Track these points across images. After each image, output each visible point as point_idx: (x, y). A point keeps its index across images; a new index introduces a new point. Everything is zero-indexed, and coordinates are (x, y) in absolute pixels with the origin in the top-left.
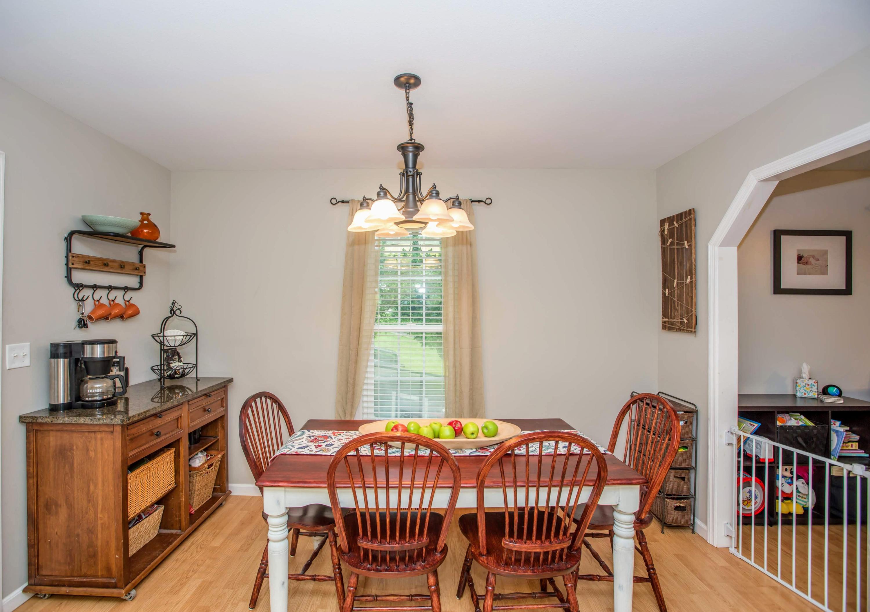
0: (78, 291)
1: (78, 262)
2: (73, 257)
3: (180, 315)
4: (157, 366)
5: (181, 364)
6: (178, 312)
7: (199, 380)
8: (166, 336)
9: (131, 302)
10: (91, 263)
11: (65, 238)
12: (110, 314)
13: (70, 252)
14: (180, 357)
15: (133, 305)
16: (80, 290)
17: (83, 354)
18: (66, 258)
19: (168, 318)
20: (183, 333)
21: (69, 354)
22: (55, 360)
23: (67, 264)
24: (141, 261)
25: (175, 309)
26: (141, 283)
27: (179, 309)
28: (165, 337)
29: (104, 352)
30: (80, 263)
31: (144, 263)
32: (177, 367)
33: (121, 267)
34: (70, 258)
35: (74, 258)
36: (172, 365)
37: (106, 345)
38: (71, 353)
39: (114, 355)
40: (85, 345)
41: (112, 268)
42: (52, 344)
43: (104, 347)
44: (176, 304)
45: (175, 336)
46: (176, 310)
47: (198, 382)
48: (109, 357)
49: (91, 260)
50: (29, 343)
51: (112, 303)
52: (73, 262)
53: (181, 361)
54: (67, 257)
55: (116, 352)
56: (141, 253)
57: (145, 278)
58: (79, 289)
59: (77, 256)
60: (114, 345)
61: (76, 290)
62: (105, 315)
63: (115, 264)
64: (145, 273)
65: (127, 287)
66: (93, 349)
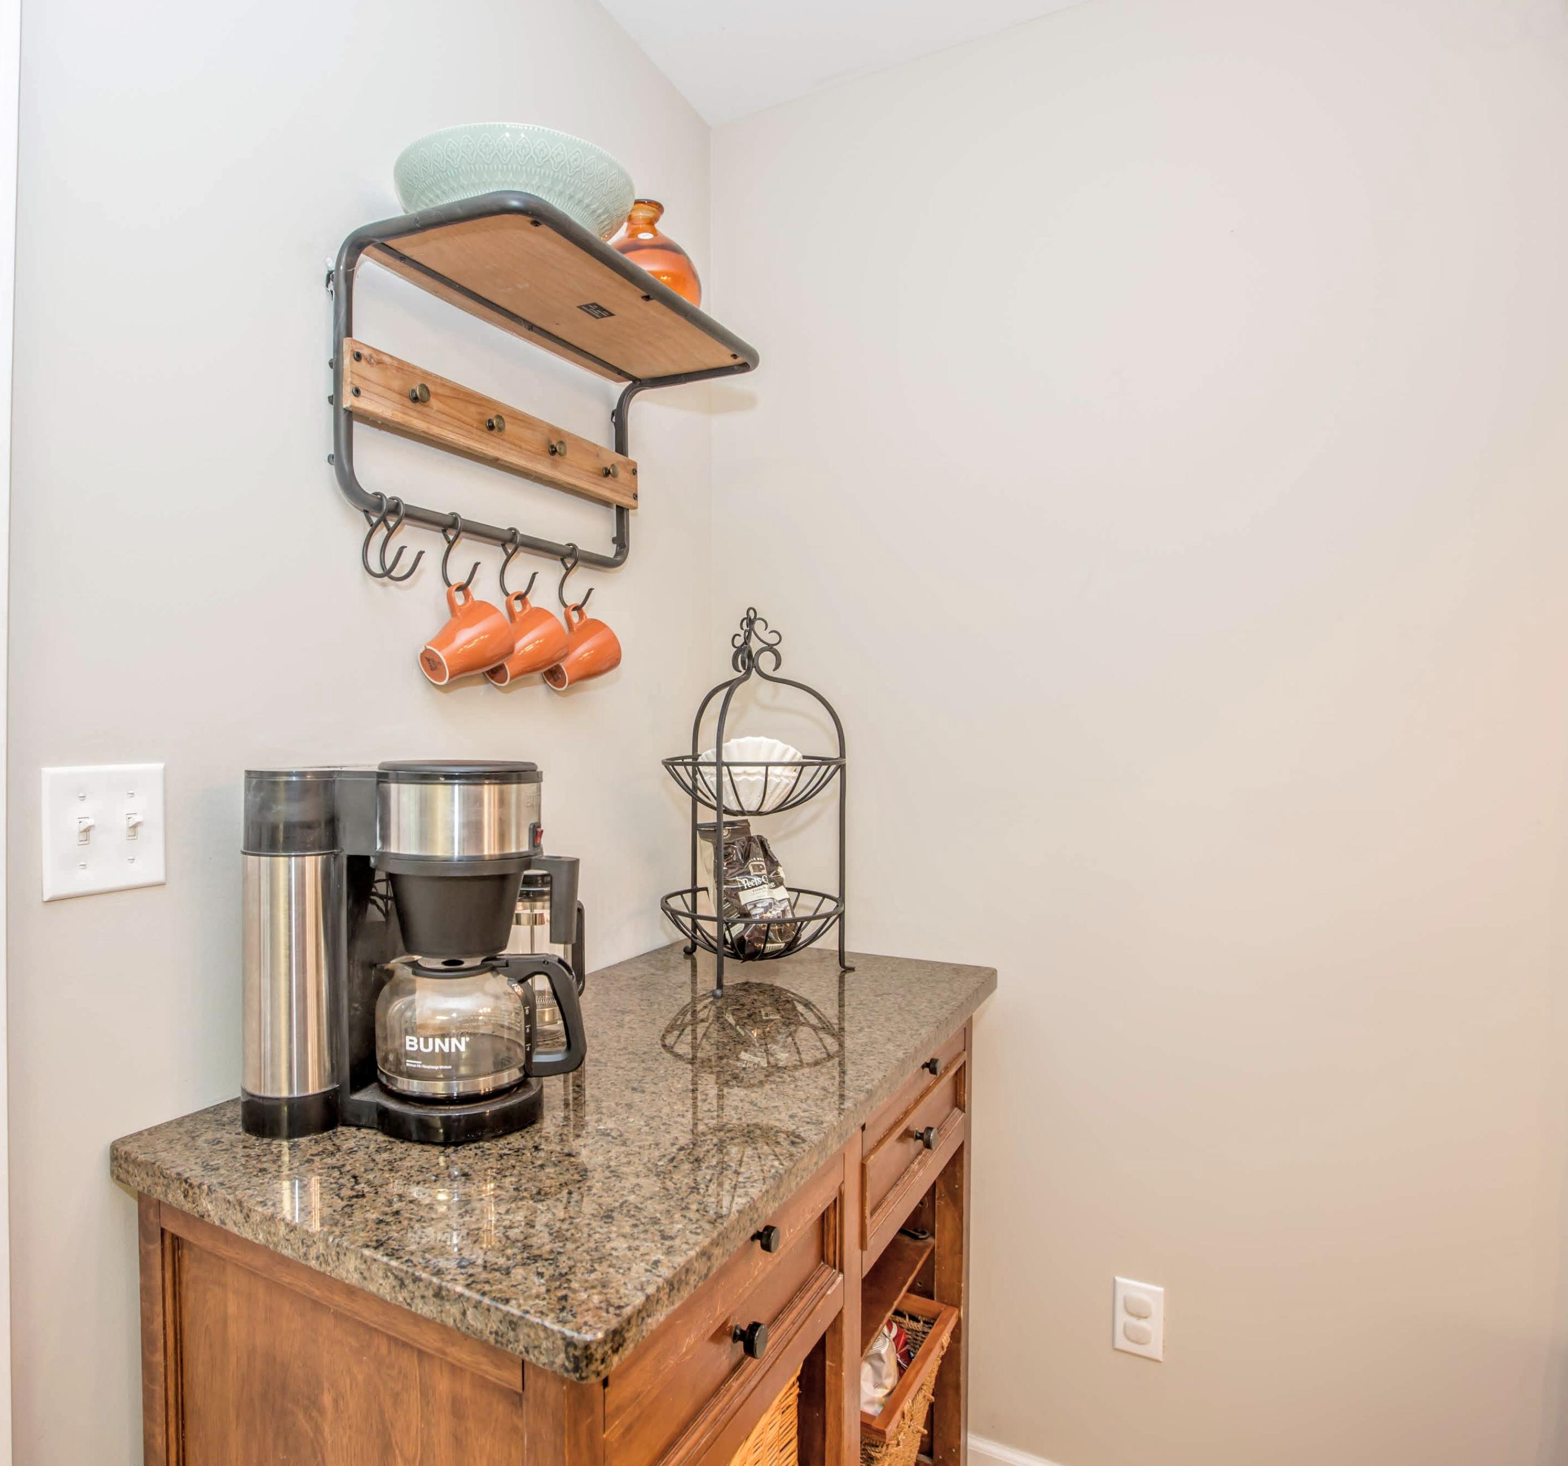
0: (382, 532)
1: (379, 390)
2: (358, 357)
3: (776, 675)
4: (681, 893)
5: (781, 893)
6: (766, 662)
7: (852, 969)
8: (728, 765)
9: (590, 612)
10: (433, 402)
11: (329, 277)
12: (510, 651)
13: (349, 334)
14: (772, 863)
15: (597, 626)
16: (391, 531)
17: (385, 839)
18: (331, 371)
19: (731, 685)
20: (793, 754)
21: (320, 833)
22: (265, 860)
23: (334, 400)
24: (621, 446)
25: (755, 645)
26: (621, 541)
27: (770, 648)
28: (725, 769)
29: (474, 828)
30: (388, 394)
31: (632, 456)
32: (767, 909)
33: (553, 452)
34: (347, 360)
35: (362, 366)
36: (745, 898)
37: (489, 792)
38: (332, 822)
39: (525, 848)
40: (393, 787)
41: (516, 445)
42: (249, 773)
43: (479, 801)
44: (759, 626)
45: (767, 765)
46: (762, 651)
47: (849, 977)
48: (504, 858)
49: (437, 395)
50: (160, 766)
51: (518, 606)
52: (358, 383)
53: (778, 883)
54: (336, 365)
55: (536, 832)
56: (619, 418)
57: (634, 520)
58: (383, 520)
59: (377, 360)
60: (528, 789)
61: (374, 527)
62: (489, 654)
63: (527, 434)
64: (635, 497)
65: (575, 548)
66: (425, 809)
